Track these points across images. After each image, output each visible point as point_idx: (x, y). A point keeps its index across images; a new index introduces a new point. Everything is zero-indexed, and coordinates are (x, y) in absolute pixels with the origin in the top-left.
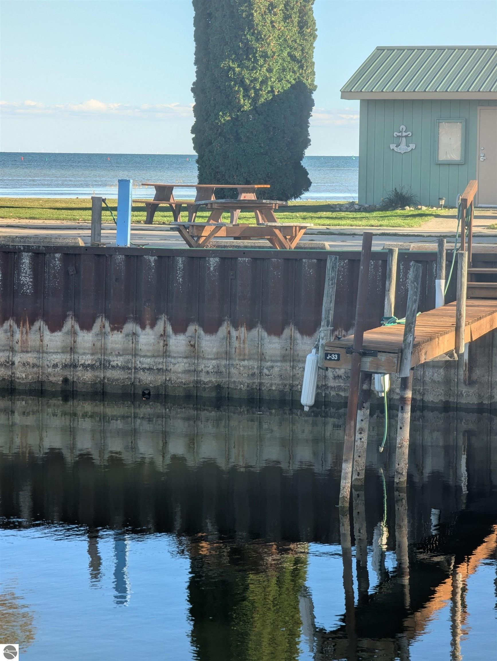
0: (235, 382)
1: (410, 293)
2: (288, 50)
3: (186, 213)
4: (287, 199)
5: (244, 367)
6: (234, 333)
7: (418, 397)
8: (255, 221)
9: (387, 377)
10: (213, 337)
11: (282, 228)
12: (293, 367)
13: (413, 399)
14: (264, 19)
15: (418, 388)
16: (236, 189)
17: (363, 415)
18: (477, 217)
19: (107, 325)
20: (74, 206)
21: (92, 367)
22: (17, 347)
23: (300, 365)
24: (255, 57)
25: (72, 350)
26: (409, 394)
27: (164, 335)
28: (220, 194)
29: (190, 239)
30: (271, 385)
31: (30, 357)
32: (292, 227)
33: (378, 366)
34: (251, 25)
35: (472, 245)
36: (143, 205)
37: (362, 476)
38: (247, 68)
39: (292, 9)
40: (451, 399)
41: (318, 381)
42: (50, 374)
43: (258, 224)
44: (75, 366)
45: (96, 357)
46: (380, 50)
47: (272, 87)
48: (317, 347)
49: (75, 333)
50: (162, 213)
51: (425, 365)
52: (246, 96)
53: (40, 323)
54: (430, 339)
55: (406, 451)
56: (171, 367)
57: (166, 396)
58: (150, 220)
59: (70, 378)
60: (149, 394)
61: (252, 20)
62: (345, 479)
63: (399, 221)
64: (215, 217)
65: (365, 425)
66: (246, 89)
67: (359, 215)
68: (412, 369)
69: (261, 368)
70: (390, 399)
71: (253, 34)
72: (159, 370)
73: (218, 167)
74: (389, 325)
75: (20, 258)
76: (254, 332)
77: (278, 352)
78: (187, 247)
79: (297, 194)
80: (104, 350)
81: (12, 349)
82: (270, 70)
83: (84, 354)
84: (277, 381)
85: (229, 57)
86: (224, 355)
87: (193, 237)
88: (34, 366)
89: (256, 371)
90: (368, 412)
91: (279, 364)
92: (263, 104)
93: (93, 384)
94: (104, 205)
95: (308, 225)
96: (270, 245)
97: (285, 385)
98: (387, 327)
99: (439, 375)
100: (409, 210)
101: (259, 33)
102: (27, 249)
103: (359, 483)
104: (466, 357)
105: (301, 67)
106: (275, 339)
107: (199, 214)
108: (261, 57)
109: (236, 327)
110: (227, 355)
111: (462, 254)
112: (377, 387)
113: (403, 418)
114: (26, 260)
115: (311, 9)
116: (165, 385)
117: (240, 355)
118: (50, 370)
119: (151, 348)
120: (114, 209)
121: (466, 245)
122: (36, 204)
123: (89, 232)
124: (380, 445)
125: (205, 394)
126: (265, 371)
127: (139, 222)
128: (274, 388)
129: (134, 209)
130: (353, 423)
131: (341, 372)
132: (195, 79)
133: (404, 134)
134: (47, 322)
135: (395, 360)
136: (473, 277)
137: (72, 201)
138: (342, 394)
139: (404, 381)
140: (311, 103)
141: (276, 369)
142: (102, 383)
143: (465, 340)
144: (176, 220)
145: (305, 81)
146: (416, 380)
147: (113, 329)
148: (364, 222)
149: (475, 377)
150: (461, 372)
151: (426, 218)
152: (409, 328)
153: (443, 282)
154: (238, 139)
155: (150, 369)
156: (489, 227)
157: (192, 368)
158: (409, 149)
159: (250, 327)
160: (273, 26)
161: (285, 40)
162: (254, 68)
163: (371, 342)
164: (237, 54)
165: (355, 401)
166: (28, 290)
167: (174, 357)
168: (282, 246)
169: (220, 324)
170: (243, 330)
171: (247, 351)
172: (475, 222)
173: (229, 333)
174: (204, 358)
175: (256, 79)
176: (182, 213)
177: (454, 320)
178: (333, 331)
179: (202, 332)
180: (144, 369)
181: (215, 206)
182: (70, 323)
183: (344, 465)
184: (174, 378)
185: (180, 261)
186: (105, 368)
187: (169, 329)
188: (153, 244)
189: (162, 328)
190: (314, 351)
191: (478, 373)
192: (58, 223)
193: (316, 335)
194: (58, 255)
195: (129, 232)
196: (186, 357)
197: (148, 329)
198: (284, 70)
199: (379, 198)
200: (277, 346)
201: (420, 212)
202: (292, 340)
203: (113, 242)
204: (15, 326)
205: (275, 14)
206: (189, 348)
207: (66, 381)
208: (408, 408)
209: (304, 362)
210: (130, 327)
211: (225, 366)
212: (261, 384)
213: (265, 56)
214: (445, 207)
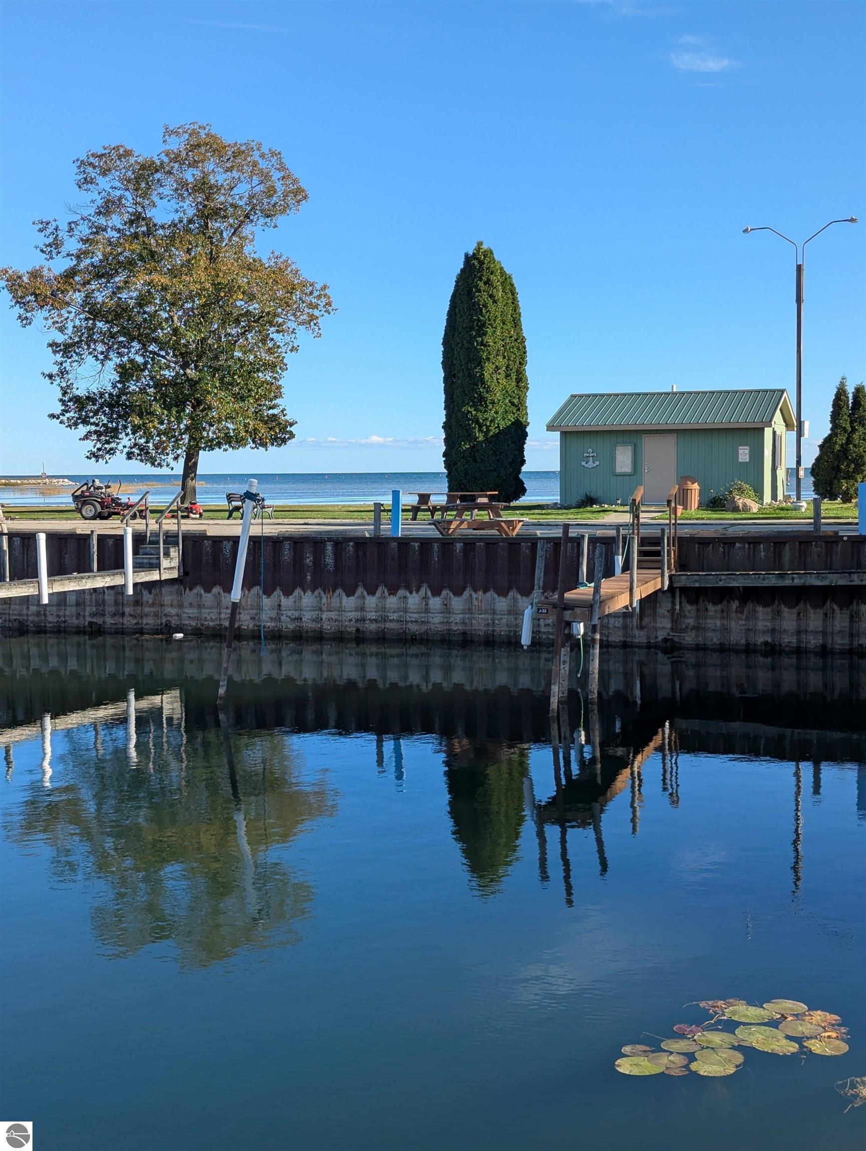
0: (475, 630)
1: (597, 565)
2: (509, 398)
3: (440, 513)
4: (510, 501)
5: (482, 619)
6: (474, 596)
7: (605, 638)
8: (488, 517)
9: (582, 624)
10: (460, 599)
11: (504, 522)
12: (516, 619)
13: (601, 640)
14: (492, 377)
15: (604, 632)
16: (474, 495)
17: (565, 652)
18: (643, 512)
19: (386, 591)
20: (362, 509)
21: (376, 621)
22: (324, 608)
23: (521, 617)
24: (486, 404)
25: (362, 609)
26: (598, 637)
27: (425, 598)
28: (463, 499)
29: (442, 530)
30: (501, 631)
31: (333, 615)
32: (513, 521)
33: (575, 617)
34: (483, 381)
35: (641, 531)
36: (410, 508)
37: (566, 695)
38: (481, 411)
39: (511, 370)
40: (628, 640)
41: (533, 628)
42: (346, 626)
43: (490, 519)
44: (364, 620)
45: (378, 614)
46: (573, 396)
47: (498, 424)
48: (532, 604)
49: (364, 598)
50: (423, 513)
51: (609, 615)
52: (480, 430)
53: (339, 591)
54: (612, 597)
55: (597, 676)
56: (431, 620)
57: (428, 640)
58: (414, 518)
59: (361, 628)
60: (416, 639)
61: (484, 378)
62: (554, 696)
63: (589, 515)
64: (460, 515)
65: (567, 659)
66: (480, 426)
67: (560, 511)
68: (599, 618)
69: (493, 620)
70: (584, 640)
71: (484, 388)
72: (422, 622)
73: (461, 480)
74: (583, 588)
75: (325, 546)
76: (488, 594)
77: (505, 609)
78: (441, 536)
79: (517, 498)
80: (384, 609)
81: (321, 609)
82: (496, 413)
83: (370, 612)
84: (505, 628)
85: (468, 404)
86: (467, 611)
87: (444, 529)
88: (336, 620)
89: (490, 622)
90: (569, 649)
91: (506, 617)
92: (492, 436)
93: (377, 633)
94: (382, 508)
95: (524, 519)
96: (498, 533)
97: (511, 631)
98: (581, 589)
99: (619, 622)
100: (596, 507)
101: (489, 387)
102: (330, 540)
103: (564, 699)
104: (638, 610)
105: (518, 410)
106: (503, 599)
107: (448, 513)
108: (490, 403)
109: (475, 591)
110: (470, 611)
111: (633, 538)
112: (575, 632)
113: (593, 653)
114: (329, 547)
115: (524, 370)
116: (426, 632)
117: (478, 610)
118: (347, 623)
119: (417, 607)
120: (390, 511)
121: (636, 531)
122: (336, 508)
123: (373, 527)
124: (578, 672)
125: (455, 639)
126: (497, 622)
127: (407, 519)
128: (502, 633)
129: (403, 511)
130: (558, 657)
131: (550, 621)
132: (444, 420)
133: (591, 455)
134: (344, 590)
135: (587, 613)
136: (641, 553)
137: (361, 506)
138: (551, 637)
139: (594, 627)
140: (525, 435)
141: (504, 620)
142: (383, 631)
143: (637, 598)
144: (433, 517)
145: (521, 419)
146: (602, 626)
147: (390, 594)
148: (564, 516)
149: (644, 624)
150: (635, 621)
151: (608, 513)
152: (597, 589)
153: (620, 557)
154: (475, 461)
155: (416, 622)
156: (652, 519)
157: (446, 620)
158: (595, 465)
159: (486, 591)
160: (498, 382)
161: (507, 391)
162: (485, 411)
163: (569, 600)
164: (473, 402)
165: (560, 641)
166: (331, 568)
167: (433, 613)
168: (507, 534)
169: (464, 589)
170: (480, 593)
171: (483, 608)
172: (642, 515)
173: (471, 595)
174: (454, 613)
175: (487, 419)
176: (437, 513)
177: (629, 584)
178: (543, 593)
179: (452, 595)
180: (412, 622)
181: (459, 507)
182: (360, 591)
183: (552, 687)
184: (432, 627)
185: (436, 546)
186: (385, 621)
187: (429, 593)
188: (417, 535)
189: (424, 593)
190: (530, 607)
191: (646, 620)
192: (351, 521)
193: (532, 596)
194: (351, 544)
195: (400, 526)
196: (441, 613)
197: (414, 593)
198: (506, 412)
199: (575, 499)
200: (505, 604)
201: (603, 509)
202: (515, 600)
203: (389, 534)
204: (322, 593)
205: (499, 374)
206: (443, 606)
207: (358, 630)
208: (598, 646)
209: (523, 615)
210: (401, 592)
211: (468, 618)
212: (493, 631)
213: (493, 403)
214: (621, 505)
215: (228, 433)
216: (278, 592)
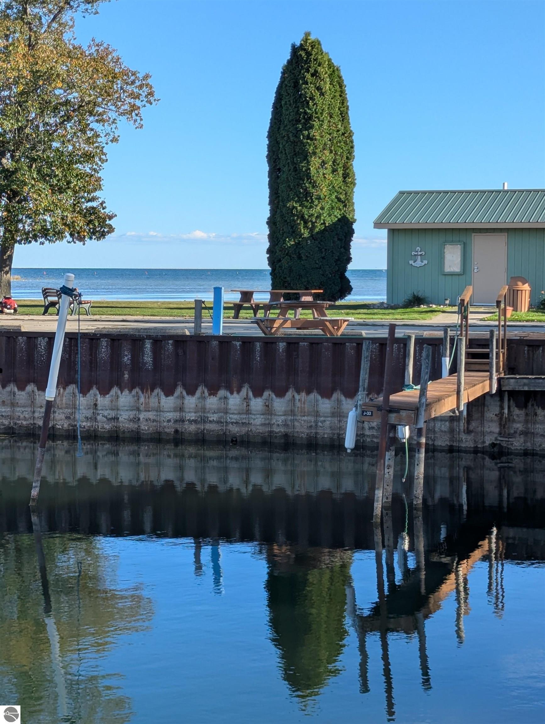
0: (298, 432)
1: (423, 367)
2: (336, 194)
3: (263, 311)
4: (335, 300)
5: (304, 421)
6: (297, 397)
7: (431, 442)
8: (312, 316)
9: (407, 428)
10: (282, 400)
11: (331, 321)
12: (340, 421)
13: (426, 444)
14: (318, 172)
15: (430, 436)
16: (298, 293)
17: (389, 456)
18: (472, 313)
19: (206, 391)
20: (182, 306)
21: (195, 421)
22: (142, 408)
23: (345, 420)
24: (312, 199)
25: (181, 409)
26: (423, 440)
27: (247, 399)
28: (287, 297)
29: (265, 329)
30: (324, 434)
31: (151, 415)
32: (338, 320)
33: (400, 420)
34: (309, 176)
35: (469, 332)
36: (232, 305)
37: (390, 500)
38: (306, 207)
39: (338, 165)
40: (455, 444)
41: (357, 431)
42: (165, 427)
43: (314, 318)
44: (183, 421)
45: (198, 414)
46: (402, 193)
47: (324, 220)
48: (356, 406)
49: (183, 398)
50: (245, 311)
51: (435, 419)
52: (306, 227)
53: (158, 391)
54: (439, 400)
55: (422, 481)
56: (252, 421)
57: (249, 442)
58: (236, 316)
59: (180, 429)
60: (236, 441)
61: (310, 173)
62: (377, 501)
63: (416, 316)
64: (283, 313)
65: (392, 463)
66: (306, 222)
67: (387, 311)
68: (425, 422)
69: (316, 422)
70: (409, 444)
71: (310, 183)
72: (243, 423)
73: (285, 278)
74: (408, 391)
75: (144, 344)
76: (312, 396)
77: (328, 410)
78: (263, 335)
79: (342, 296)
80: (204, 410)
81: (138, 409)
82: (322, 208)
83: (189, 412)
84: (328, 431)
85: (293, 199)
86: (290, 413)
87: (267, 328)
88: (154, 421)
89: (313, 424)
90: (393, 453)
91: (329, 419)
92: (317, 233)
93: (197, 434)
94: (203, 306)
95: (350, 319)
96: (322, 333)
97: (334, 434)
98: (407, 392)
99: (445, 426)
100: (423, 307)
101: (315, 182)
102: (149, 337)
103: (388, 505)
104: (465, 413)
105: (345, 206)
106: (326, 401)
107: (272, 311)
108: (316, 199)
109: (298, 392)
110: (292, 413)
111: (461, 339)
112: (400, 435)
113: (419, 458)
114: (148, 345)
115: (351, 165)
116: (247, 434)
117: (301, 412)
118: (165, 424)
119: (237, 408)
120: (211, 308)
121: (464, 333)
122: (156, 305)
123: (193, 325)
124: (403, 477)
125: (276, 441)
126: (320, 424)
127: (229, 317)
128: (326, 436)
129: (225, 308)
130: (382, 461)
131: (374, 424)
132: (269, 215)
133: (420, 253)
134: (163, 390)
135: (413, 415)
136: (469, 355)
137: (181, 303)
138: (375, 440)
139: (420, 431)
140: (351, 232)
141: (328, 423)
142: (202, 432)
143: (464, 401)
144: (255, 315)
145: (348, 216)
146: (428, 430)
147: (210, 395)
148: (391, 317)
149: (471, 428)
150: (462, 424)
151: (436, 313)
152: (423, 392)
153: (448, 359)
154: (300, 258)
155: (236, 423)
156: (481, 320)
157: (267, 422)
158: (423, 264)
159: (308, 392)
160: (325, 177)
161: (333, 187)
162: (311, 207)
163: (395, 402)
164: (299, 197)
165: (384, 445)
166: (150, 366)
167: (254, 415)
168: (331, 333)
169: (287, 390)
170: (303, 394)
171: (306, 410)
172: (470, 316)
173: (293, 396)
174: (275, 415)
175: (312, 215)
176: (260, 311)
177: (456, 386)
178: (368, 395)
179: (274, 396)
180: (232, 423)
181: (283, 306)
182: (179, 390)
183: (376, 492)
184: (254, 429)
185: (258, 345)
186: (205, 422)
187: (251, 394)
188: (239, 333)
189: (245, 394)
190: (354, 409)
191: (473, 424)
192: (171, 318)
193: (356, 398)
194: (171, 342)
195: (222, 325)
196: (263, 414)
197: (235, 394)
198: (333, 208)
199: (402, 298)
200: (328, 406)
201: (431, 309)
202: (339, 401)
203: (210, 332)
204: (140, 393)
205: (326, 169)
206: (265, 407)
207: (176, 431)
208: (423, 450)
209: (347, 417)
210: (222, 393)
211: (291, 420)
212: (316, 433)
213: (319, 198)
214: (449, 305)
215: (46, 225)
216: (94, 391)
